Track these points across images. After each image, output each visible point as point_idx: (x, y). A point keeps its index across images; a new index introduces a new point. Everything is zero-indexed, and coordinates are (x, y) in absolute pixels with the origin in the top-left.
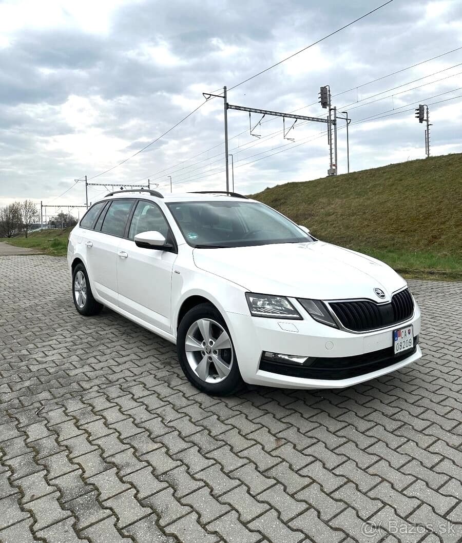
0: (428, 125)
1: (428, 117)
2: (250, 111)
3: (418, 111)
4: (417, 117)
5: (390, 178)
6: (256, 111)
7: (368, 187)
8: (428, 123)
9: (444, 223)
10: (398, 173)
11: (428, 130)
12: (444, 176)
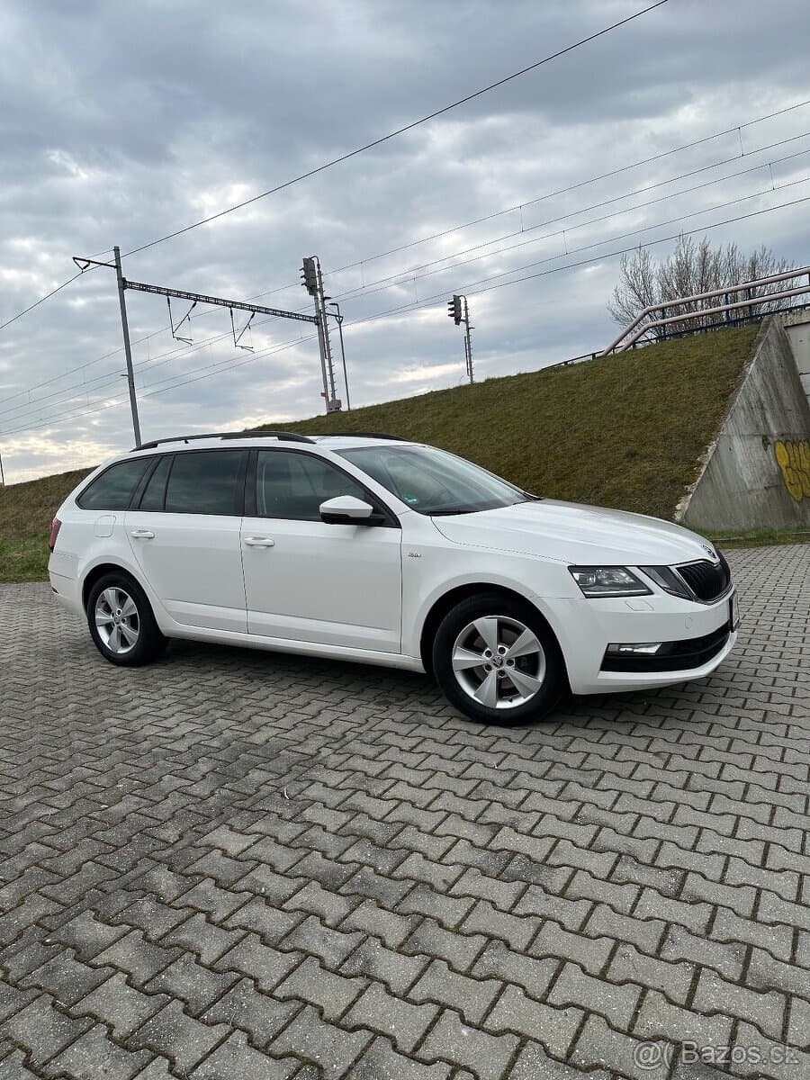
0: (468, 329)
1: (467, 315)
2: (167, 295)
3: (453, 306)
4: (451, 315)
5: (439, 413)
6: (179, 294)
7: (408, 428)
8: (467, 325)
9: (539, 477)
10: (449, 406)
11: (469, 336)
12: (520, 408)
